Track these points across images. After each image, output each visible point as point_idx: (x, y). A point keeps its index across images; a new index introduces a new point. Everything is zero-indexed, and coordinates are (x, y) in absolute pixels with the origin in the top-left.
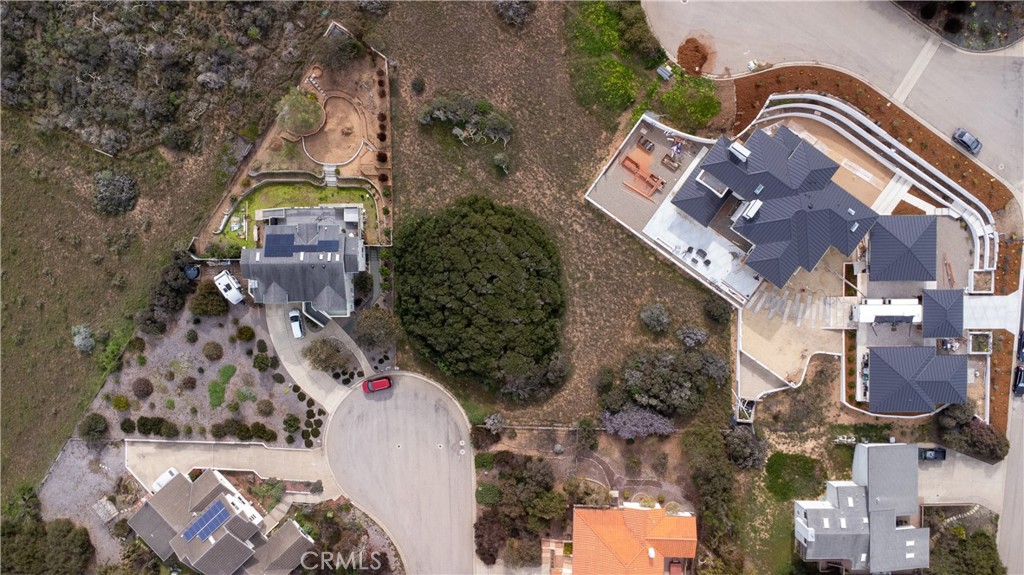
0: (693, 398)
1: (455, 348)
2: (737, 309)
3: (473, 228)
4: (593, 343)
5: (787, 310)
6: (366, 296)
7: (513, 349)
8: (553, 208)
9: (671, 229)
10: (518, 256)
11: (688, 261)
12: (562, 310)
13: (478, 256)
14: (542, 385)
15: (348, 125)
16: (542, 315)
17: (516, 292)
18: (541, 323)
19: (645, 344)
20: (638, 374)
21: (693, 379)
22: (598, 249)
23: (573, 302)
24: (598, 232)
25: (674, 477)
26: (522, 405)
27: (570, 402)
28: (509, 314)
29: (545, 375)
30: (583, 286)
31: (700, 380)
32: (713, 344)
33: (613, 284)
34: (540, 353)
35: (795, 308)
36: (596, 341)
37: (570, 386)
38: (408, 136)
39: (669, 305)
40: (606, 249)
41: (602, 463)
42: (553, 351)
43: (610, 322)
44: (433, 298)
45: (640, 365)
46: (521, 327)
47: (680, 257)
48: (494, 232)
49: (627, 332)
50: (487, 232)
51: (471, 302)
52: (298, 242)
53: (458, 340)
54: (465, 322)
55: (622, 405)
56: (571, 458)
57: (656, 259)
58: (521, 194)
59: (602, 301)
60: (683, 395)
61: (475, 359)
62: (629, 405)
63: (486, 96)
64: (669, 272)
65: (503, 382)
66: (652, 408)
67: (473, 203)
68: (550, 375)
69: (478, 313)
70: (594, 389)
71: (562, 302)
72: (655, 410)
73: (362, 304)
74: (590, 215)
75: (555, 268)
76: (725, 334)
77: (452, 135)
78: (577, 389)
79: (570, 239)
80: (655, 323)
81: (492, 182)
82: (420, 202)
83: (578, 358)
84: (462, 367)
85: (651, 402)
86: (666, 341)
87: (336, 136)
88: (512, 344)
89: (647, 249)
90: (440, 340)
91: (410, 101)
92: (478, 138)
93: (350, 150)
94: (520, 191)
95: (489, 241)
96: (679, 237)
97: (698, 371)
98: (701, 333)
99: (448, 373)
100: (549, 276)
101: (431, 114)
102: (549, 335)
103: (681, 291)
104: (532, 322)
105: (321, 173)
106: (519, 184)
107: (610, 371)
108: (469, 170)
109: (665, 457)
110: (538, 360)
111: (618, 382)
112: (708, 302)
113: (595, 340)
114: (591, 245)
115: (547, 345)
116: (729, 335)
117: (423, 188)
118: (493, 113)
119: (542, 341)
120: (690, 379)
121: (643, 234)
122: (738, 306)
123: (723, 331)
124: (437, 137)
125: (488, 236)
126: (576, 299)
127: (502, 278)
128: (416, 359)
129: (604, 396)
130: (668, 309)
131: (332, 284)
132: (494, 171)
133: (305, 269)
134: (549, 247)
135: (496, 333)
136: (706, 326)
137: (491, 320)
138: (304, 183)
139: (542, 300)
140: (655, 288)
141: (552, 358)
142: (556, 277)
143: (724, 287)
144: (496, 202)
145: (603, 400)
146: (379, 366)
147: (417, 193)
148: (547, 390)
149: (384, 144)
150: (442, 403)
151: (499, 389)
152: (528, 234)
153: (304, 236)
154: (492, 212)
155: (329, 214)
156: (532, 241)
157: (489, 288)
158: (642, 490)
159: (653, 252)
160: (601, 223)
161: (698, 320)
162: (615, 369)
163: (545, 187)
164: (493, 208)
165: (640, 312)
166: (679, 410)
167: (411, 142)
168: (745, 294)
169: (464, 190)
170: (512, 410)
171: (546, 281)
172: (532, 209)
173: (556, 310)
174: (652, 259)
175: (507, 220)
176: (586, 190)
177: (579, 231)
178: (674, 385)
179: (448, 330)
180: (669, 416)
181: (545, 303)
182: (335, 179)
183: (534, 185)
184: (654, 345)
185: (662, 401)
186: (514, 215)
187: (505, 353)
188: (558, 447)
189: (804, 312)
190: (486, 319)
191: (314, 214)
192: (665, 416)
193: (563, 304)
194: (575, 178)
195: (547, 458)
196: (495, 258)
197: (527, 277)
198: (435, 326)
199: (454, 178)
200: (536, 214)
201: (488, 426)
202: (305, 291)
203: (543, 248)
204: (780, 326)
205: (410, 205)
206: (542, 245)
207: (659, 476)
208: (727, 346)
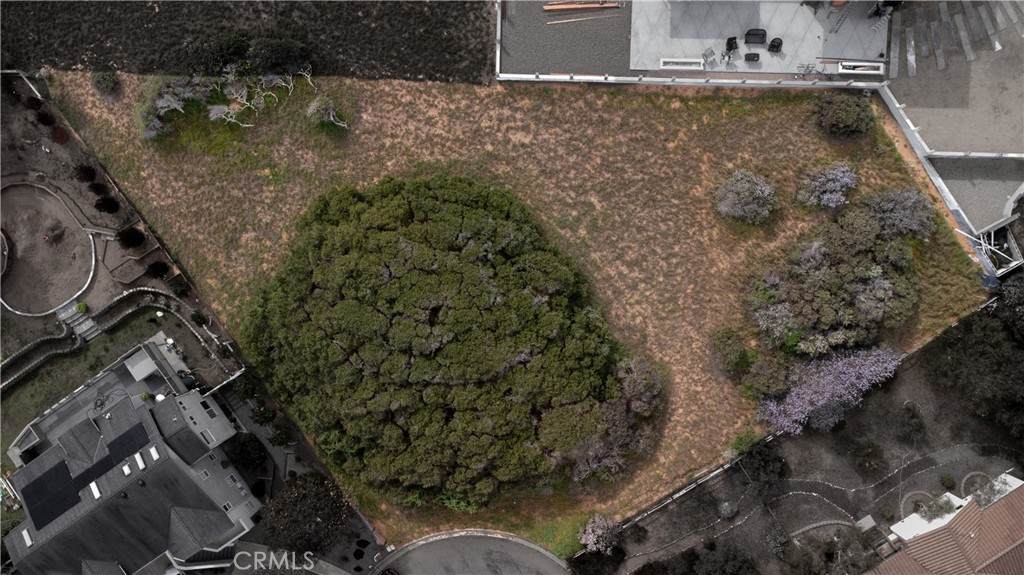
0: (901, 288)
1: (455, 466)
2: (875, 93)
3: (346, 252)
4: (671, 306)
5: (963, 34)
6: (265, 471)
7: (548, 406)
8: (459, 133)
9: (675, 32)
10: (451, 248)
11: (741, 65)
12: (584, 289)
13: (385, 293)
14: (634, 427)
15: (48, 223)
16: (558, 317)
17: (488, 309)
18: (565, 333)
19: (758, 253)
20: (783, 309)
21: (879, 257)
22: (577, 149)
23: (594, 263)
24: (558, 122)
25: (945, 433)
26: (623, 479)
27: (695, 424)
28: (502, 355)
29: (628, 410)
30: (593, 227)
31: (892, 249)
32: (871, 177)
33: (639, 191)
34: (596, 381)
35: (973, 22)
36: (673, 299)
37: (679, 398)
38: (150, 176)
39: (755, 161)
40: (591, 140)
41: (813, 487)
42: (614, 362)
43: (675, 255)
44: (360, 411)
45: (772, 292)
46: (536, 362)
47: (722, 68)
48: (384, 236)
49: (714, 253)
50: (371, 244)
51: (426, 377)
52: (76, 469)
53: (449, 452)
54: (439, 415)
55: (786, 378)
56: (757, 510)
57: (683, 100)
58: (393, 146)
59: (640, 229)
60: (880, 294)
61: (498, 462)
62: (797, 367)
63: (225, 23)
64: (719, 108)
65: (568, 464)
66: (839, 349)
67: (322, 213)
68: (636, 405)
69: (451, 387)
70: (721, 379)
71: (576, 275)
72: (846, 348)
73: (268, 487)
74: (526, 103)
75: (527, 228)
76: (882, 147)
77: (214, 123)
78: (694, 397)
79: (520, 164)
80: (754, 206)
81: (335, 158)
82: (243, 268)
83: (662, 347)
84: (485, 487)
85: (833, 341)
86: (789, 224)
87: (43, 254)
88: (541, 400)
89: (657, 96)
90: (421, 469)
91: (112, 118)
92: (259, 101)
93: (78, 263)
94: (388, 142)
95: (385, 257)
96: (698, 36)
97: (878, 237)
98: (841, 171)
99: (472, 510)
100: (526, 247)
101: (153, 112)
102: (592, 342)
103: (761, 125)
104: (550, 341)
105: (59, 327)
106: (378, 131)
107: (729, 335)
108: (284, 164)
109: (911, 412)
110: (600, 395)
111: (753, 343)
112: (820, 112)
113: (670, 300)
114: (561, 151)
115: (599, 362)
116: (890, 144)
117: (232, 243)
118: (253, 42)
119: (587, 360)
120: (874, 259)
121: (635, 73)
122: (875, 85)
123: (874, 144)
124: (196, 146)
125: (379, 249)
126: (595, 256)
127: (449, 302)
128: (409, 517)
129: (747, 380)
130: (759, 170)
131: (179, 502)
132: (323, 138)
133: (113, 507)
134: (495, 200)
135: (501, 399)
136: (841, 155)
137: (480, 384)
138: (50, 361)
139: (543, 292)
140: (712, 149)
141: (621, 374)
142: (539, 240)
143: (830, 69)
144: (360, 186)
145: (750, 388)
146: (360, 563)
147: (229, 258)
148: (648, 430)
149: (122, 213)
150: (495, 556)
151: (569, 479)
152: (445, 201)
153: (81, 454)
154: (360, 206)
155: (108, 386)
156: (460, 207)
157: (440, 334)
158: (906, 490)
159: (671, 93)
160: (553, 103)
161: (821, 154)
162: (735, 326)
163: (422, 107)
164: (361, 198)
165: (714, 205)
166: (888, 324)
167: (163, 183)
168: (874, 54)
169: (298, 202)
170: (612, 497)
171: (527, 259)
172: (427, 158)
173: (576, 295)
174: (676, 105)
175: (395, 202)
176: (493, 65)
177: (527, 141)
178: (851, 288)
179: (421, 446)
180: (876, 343)
181: (551, 296)
182: (89, 323)
183: (403, 117)
184: (772, 245)
185: (849, 327)
186: (401, 186)
187: (540, 419)
188: (725, 507)
189: (993, 20)
190: (470, 387)
191: (86, 403)
192: (868, 347)
193: (580, 278)
194: (462, 59)
195: (718, 535)
196: (415, 277)
197: (491, 272)
198: (396, 453)
199: (268, 193)
200: (438, 161)
201: (592, 547)
202: (144, 542)
203: (485, 207)
204: (968, 71)
205: (231, 284)
206: (481, 202)
207: (919, 449)
208: (898, 165)
